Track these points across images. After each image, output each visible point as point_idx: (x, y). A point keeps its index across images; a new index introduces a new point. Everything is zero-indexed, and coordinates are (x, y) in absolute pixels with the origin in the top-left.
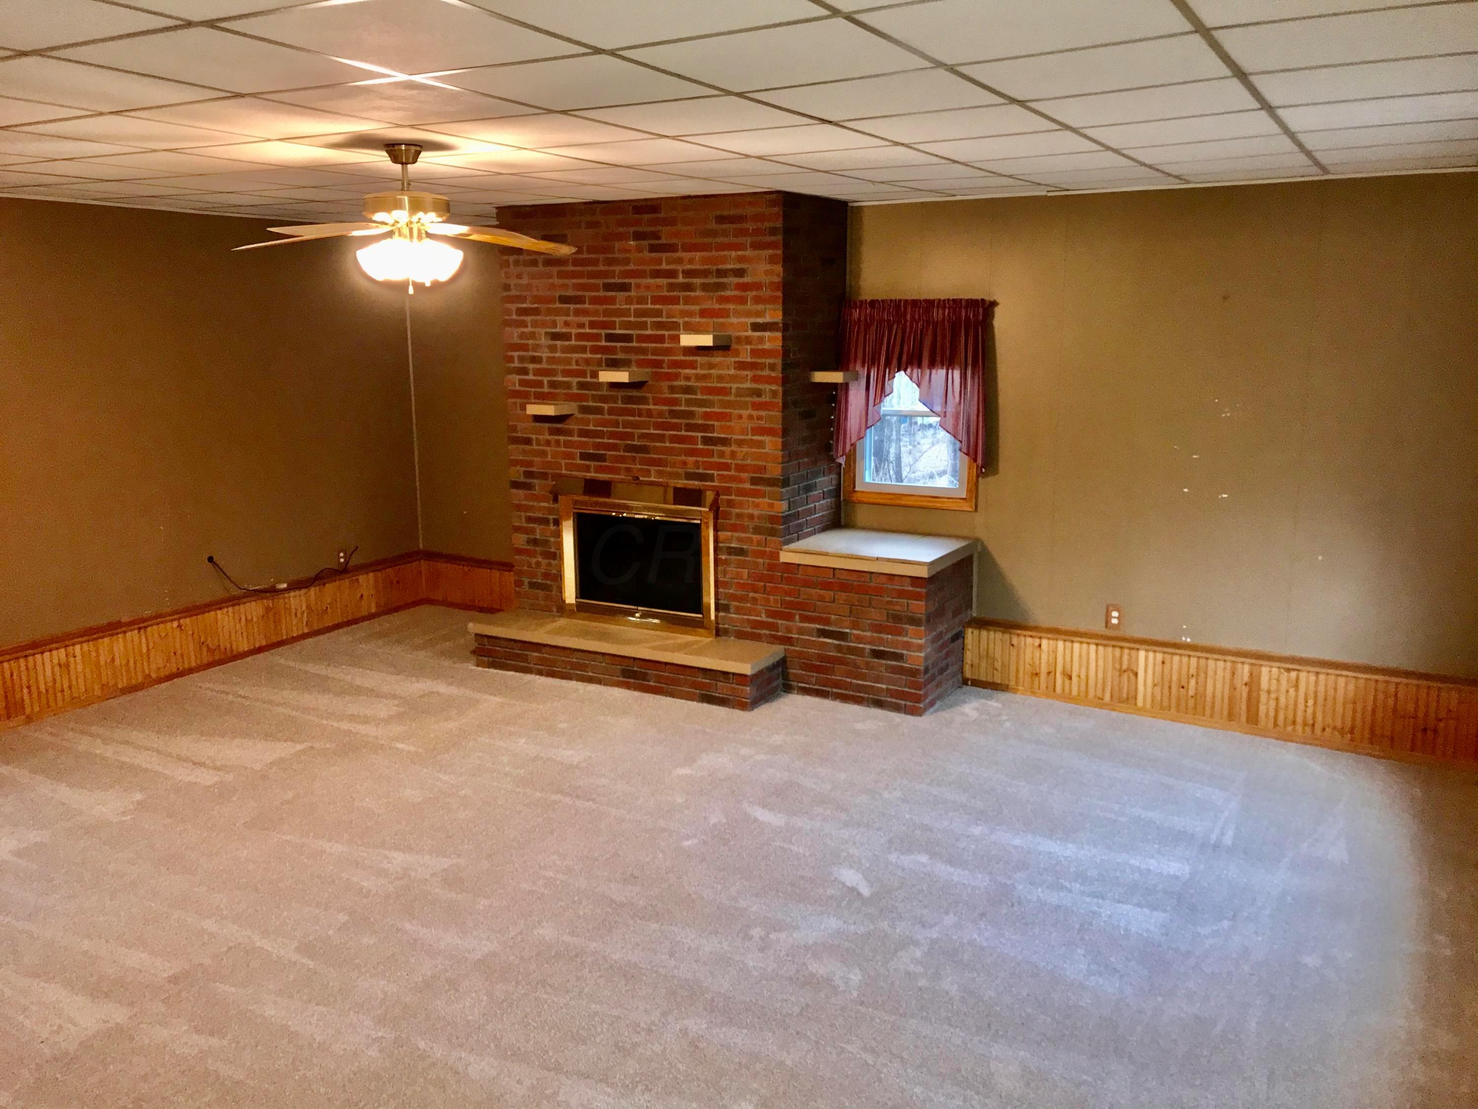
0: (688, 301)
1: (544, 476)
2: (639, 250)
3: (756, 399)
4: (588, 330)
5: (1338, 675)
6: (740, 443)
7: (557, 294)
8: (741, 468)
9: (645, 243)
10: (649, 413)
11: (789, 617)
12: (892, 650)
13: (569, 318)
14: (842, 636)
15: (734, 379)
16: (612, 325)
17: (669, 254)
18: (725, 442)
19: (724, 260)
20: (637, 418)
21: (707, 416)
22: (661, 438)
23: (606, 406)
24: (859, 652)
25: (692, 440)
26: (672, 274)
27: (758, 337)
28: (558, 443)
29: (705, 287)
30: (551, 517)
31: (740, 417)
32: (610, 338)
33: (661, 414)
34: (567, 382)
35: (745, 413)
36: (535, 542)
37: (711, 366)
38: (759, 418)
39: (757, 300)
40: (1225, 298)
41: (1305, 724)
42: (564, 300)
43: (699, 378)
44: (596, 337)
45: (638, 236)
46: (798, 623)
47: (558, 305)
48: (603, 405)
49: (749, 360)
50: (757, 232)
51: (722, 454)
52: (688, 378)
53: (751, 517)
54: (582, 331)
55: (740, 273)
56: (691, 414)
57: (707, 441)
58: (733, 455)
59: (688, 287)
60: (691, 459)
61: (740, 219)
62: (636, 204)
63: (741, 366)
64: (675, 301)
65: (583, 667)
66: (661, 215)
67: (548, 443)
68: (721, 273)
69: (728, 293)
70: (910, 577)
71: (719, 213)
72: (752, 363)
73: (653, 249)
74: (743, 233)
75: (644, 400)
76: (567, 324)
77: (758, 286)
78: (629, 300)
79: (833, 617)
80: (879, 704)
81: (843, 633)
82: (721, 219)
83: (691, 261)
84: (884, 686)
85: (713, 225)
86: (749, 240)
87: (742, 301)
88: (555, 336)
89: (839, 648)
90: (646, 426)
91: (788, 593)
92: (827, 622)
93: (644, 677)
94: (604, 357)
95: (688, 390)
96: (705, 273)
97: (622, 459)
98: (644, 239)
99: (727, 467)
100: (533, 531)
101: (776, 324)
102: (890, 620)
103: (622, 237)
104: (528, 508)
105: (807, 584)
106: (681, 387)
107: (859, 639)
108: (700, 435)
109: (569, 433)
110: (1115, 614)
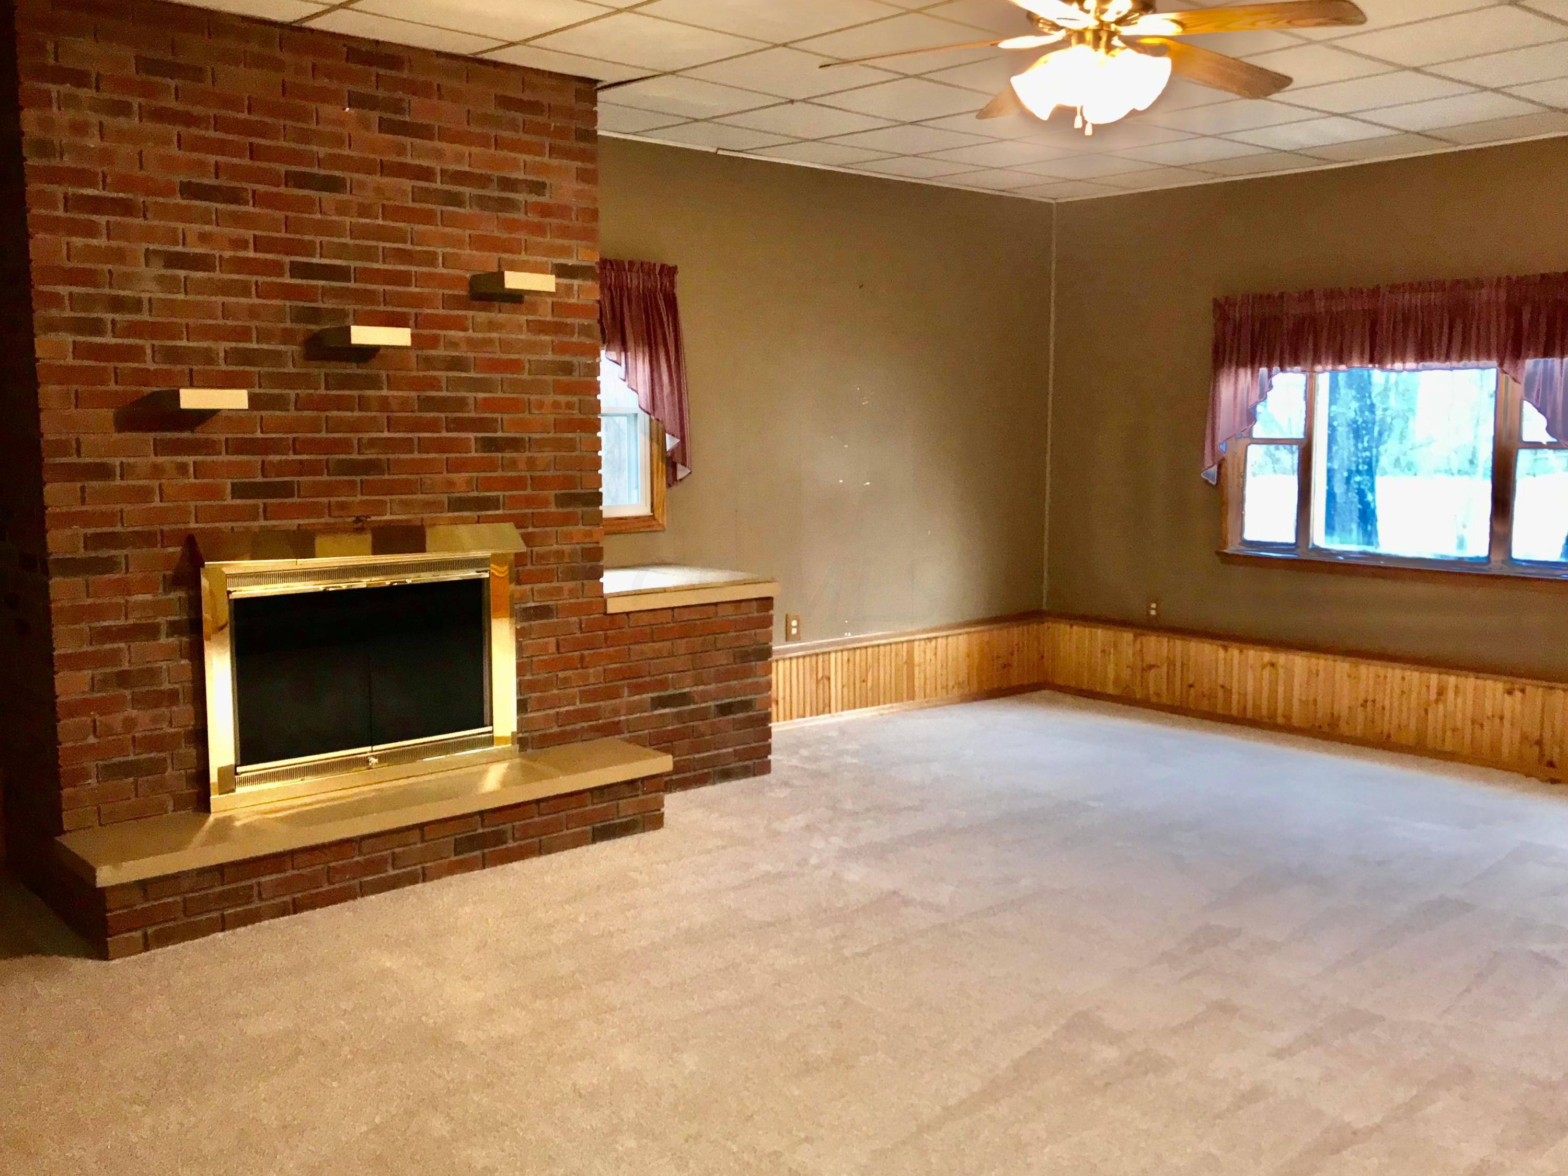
0: (449, 221)
1: (146, 539)
2: (364, 124)
3: (564, 378)
4: (251, 254)
5: (947, 636)
6: (541, 444)
7: (179, 178)
8: (540, 483)
9: (374, 116)
10: (384, 404)
11: (613, 694)
12: (739, 699)
13: (207, 228)
14: (683, 699)
15: (530, 347)
16: (307, 248)
17: (418, 141)
18: (514, 444)
19: (514, 165)
20: (357, 414)
21: (487, 404)
22: (406, 445)
23: (292, 394)
24: (702, 715)
25: (460, 445)
26: (425, 174)
27: (566, 285)
28: (182, 469)
29: (482, 202)
30: (161, 620)
31: (541, 405)
32: (300, 270)
33: (405, 404)
34: (208, 350)
35: (550, 398)
36: (123, 679)
37: (492, 326)
38: (569, 406)
39: (565, 232)
40: (861, 287)
41: (942, 688)
42: (191, 190)
43: (472, 344)
44: (275, 268)
45: (357, 101)
46: (627, 698)
47: (178, 200)
48: (287, 391)
49: (549, 318)
50: (560, 133)
51: (513, 464)
52: (454, 345)
53: (559, 554)
54: (242, 254)
55: (538, 188)
56: (461, 403)
57: (490, 445)
58: (531, 463)
59: (455, 199)
60: (459, 478)
61: (534, 107)
62: (354, 45)
63: (541, 327)
64: (428, 218)
65: (375, 865)
66: (405, 74)
67: (157, 471)
68: (507, 184)
69: (519, 216)
70: (756, 599)
71: (500, 92)
72: (556, 323)
73: (386, 126)
74: (542, 130)
75: (374, 383)
76: (204, 238)
77: (563, 211)
78: (342, 209)
79: (670, 676)
80: (727, 775)
81: (685, 693)
82: (505, 102)
83: (459, 158)
84: (730, 750)
85: (491, 109)
86: (547, 142)
87: (539, 229)
88: (175, 261)
89: (678, 716)
90: (372, 424)
91: (612, 659)
92: (663, 684)
93: (499, 838)
94: (288, 303)
95: (457, 364)
96: (483, 181)
97: (329, 489)
98: (373, 108)
99: (518, 483)
100: (113, 657)
101: (590, 268)
102: (738, 660)
103: (323, 96)
104: (96, 612)
105: (637, 640)
106: (444, 359)
107: (704, 697)
108: (471, 435)
109: (208, 447)
110: (794, 623)
